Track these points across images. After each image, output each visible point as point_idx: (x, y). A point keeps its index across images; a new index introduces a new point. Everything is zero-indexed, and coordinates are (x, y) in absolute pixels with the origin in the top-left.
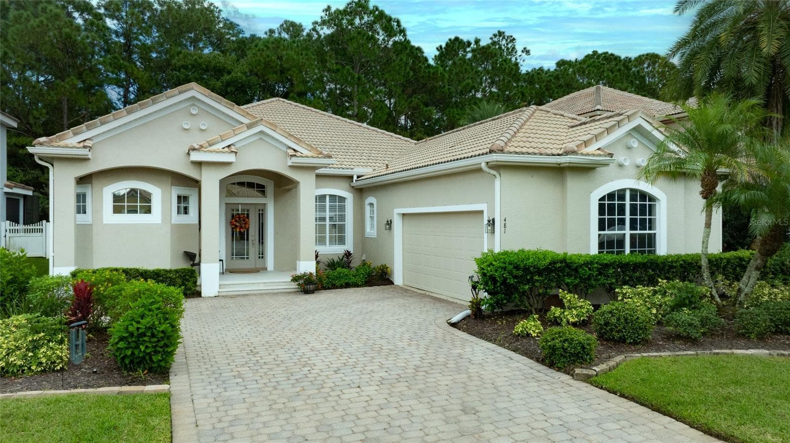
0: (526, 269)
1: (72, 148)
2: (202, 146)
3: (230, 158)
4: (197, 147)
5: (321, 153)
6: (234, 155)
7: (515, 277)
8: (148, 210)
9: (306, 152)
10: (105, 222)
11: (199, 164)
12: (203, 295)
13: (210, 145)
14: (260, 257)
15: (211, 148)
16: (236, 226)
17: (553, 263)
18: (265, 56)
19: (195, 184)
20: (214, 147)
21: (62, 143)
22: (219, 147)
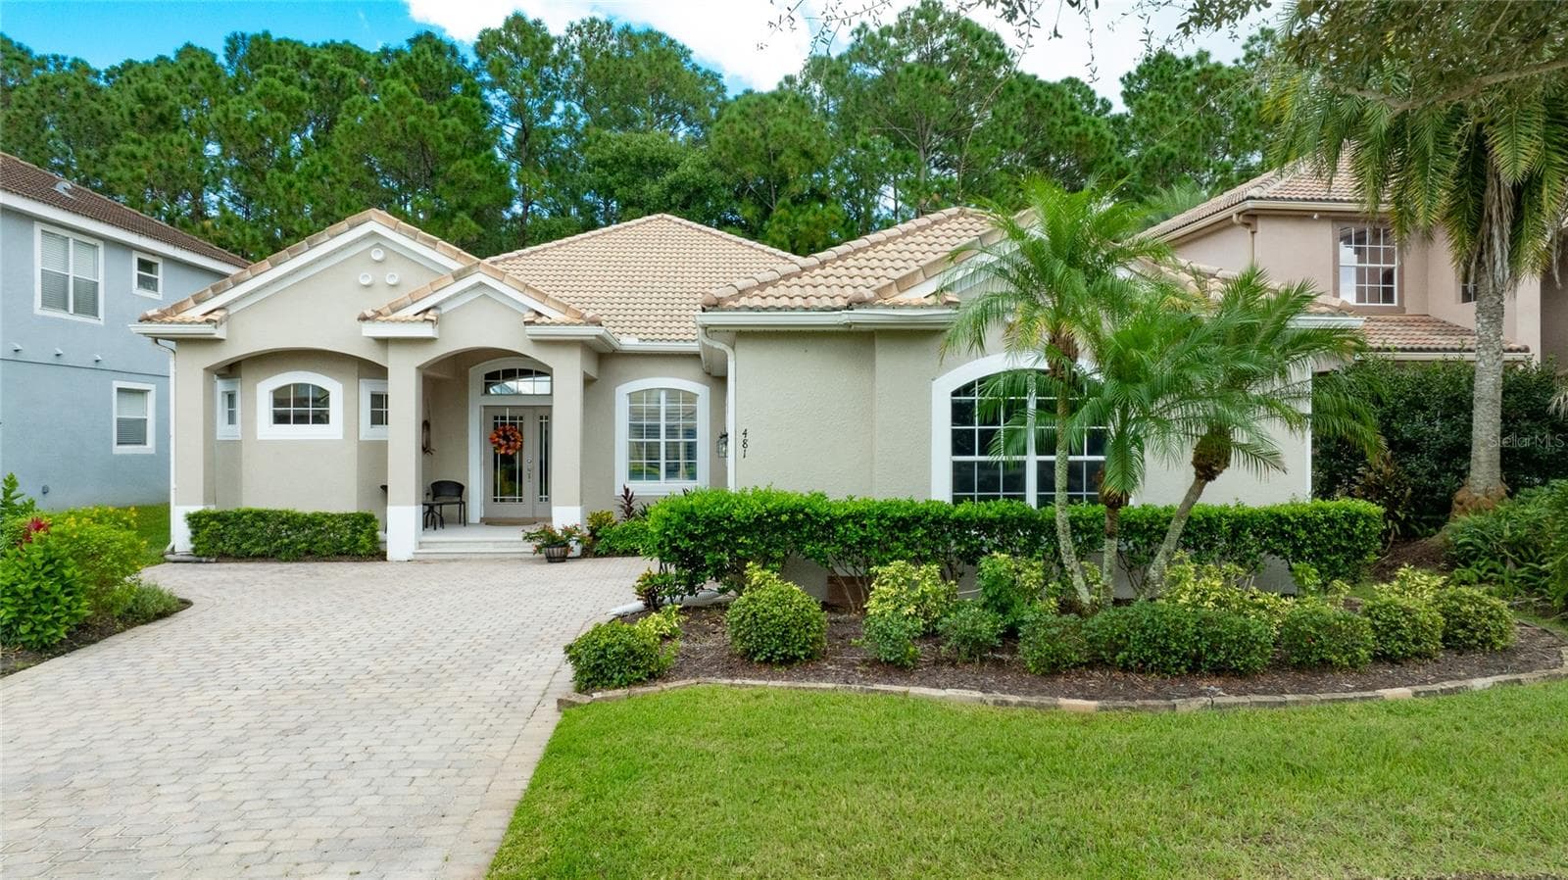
0: (713, 524)
1: (191, 323)
2: (379, 313)
3: (427, 331)
4: (369, 313)
5: (582, 316)
6: (430, 325)
7: (692, 536)
8: (321, 418)
9: (557, 316)
10: (259, 438)
11: (384, 342)
12: (388, 557)
13: (394, 311)
14: (541, 499)
15: (393, 317)
16: (500, 446)
17: (775, 514)
18: (737, 131)
19: (379, 372)
20: (401, 314)
21: (178, 318)
22: (408, 312)
